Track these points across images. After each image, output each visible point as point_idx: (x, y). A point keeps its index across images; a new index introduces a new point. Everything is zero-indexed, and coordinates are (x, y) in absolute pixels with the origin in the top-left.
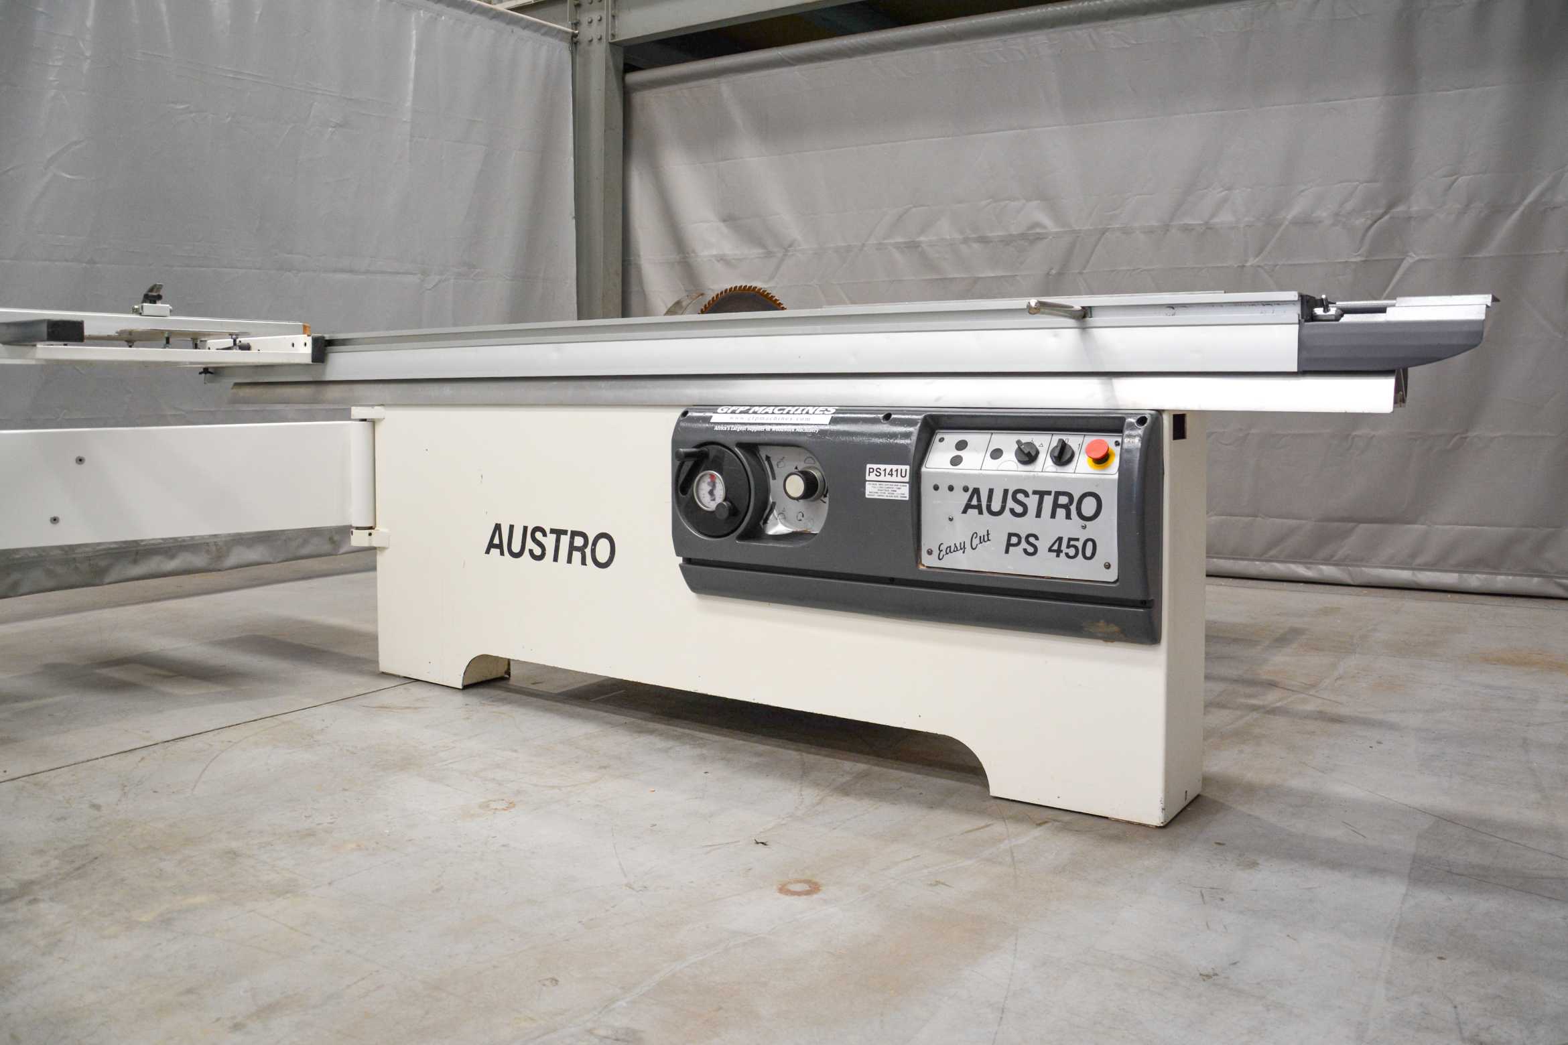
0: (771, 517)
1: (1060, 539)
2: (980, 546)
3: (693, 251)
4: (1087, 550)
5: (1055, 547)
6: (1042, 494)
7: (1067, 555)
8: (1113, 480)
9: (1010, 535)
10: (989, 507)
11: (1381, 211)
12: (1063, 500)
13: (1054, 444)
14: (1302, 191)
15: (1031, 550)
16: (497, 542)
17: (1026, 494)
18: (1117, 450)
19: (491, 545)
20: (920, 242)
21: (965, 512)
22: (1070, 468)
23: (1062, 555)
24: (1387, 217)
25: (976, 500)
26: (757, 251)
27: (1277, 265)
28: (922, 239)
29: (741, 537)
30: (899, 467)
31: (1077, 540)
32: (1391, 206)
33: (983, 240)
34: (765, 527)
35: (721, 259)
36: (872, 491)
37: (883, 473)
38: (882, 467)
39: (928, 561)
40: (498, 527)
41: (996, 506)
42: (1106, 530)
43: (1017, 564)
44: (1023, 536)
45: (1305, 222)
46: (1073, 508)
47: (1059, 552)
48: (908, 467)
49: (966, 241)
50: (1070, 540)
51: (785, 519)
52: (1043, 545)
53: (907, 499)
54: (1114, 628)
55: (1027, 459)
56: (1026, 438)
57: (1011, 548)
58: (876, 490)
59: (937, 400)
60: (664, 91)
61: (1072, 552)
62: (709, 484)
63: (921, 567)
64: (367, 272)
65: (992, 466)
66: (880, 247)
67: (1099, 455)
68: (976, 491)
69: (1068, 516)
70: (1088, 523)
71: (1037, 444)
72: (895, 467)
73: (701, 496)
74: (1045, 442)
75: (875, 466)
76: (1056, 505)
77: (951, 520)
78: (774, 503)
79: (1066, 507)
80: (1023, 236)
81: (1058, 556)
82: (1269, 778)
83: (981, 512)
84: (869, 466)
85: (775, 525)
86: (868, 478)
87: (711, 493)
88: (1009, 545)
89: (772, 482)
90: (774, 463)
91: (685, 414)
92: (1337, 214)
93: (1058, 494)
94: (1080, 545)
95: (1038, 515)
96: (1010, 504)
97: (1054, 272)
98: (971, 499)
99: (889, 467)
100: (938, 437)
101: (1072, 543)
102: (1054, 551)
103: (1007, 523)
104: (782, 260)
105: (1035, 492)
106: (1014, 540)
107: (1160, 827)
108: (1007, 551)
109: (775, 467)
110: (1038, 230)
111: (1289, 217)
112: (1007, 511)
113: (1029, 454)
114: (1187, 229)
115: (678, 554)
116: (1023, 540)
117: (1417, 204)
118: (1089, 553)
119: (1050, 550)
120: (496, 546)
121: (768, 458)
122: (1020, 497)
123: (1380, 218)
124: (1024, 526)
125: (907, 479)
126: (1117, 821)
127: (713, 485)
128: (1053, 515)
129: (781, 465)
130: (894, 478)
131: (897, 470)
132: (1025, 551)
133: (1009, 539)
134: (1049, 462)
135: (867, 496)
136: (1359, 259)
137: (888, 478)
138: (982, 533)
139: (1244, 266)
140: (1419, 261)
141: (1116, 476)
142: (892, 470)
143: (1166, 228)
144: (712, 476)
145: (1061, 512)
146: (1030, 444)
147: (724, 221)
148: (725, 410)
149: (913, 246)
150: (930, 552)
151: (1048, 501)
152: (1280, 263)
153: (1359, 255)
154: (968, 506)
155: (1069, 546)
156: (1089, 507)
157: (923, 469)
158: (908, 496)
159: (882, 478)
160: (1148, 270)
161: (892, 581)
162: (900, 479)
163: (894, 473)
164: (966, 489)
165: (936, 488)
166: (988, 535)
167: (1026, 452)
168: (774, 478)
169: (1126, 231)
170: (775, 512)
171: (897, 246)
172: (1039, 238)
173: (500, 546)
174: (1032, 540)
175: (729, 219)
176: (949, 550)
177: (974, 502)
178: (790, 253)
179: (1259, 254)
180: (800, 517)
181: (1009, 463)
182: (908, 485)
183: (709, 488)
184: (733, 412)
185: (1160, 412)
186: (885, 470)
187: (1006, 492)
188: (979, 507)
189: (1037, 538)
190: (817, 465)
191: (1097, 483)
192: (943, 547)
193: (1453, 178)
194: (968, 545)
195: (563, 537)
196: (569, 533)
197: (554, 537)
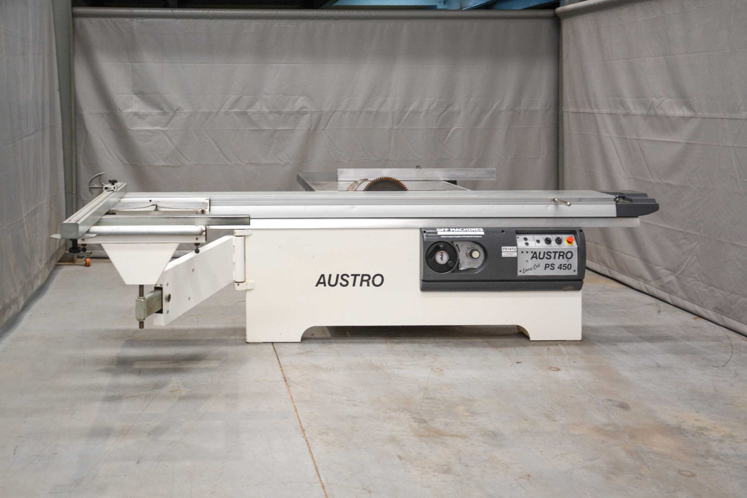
0: (460, 264)
1: (561, 265)
2: (537, 268)
3: (119, 110)
4: (568, 267)
6: (555, 252)
7: (563, 269)
9: (546, 264)
10: (539, 257)
11: (443, 110)
12: (562, 254)
13: (555, 238)
14: (416, 99)
15: (552, 268)
16: (322, 281)
17: (551, 253)
19: (319, 283)
20: (247, 112)
21: (532, 259)
22: (562, 245)
23: (562, 269)
24: (446, 112)
25: (535, 255)
26: (155, 111)
27: (405, 129)
28: (248, 110)
29: (453, 272)
30: (512, 247)
31: (566, 264)
32: (447, 108)
33: (280, 113)
34: (459, 268)
35: (136, 114)
36: (504, 255)
37: (506, 249)
38: (507, 247)
39: (519, 274)
40: (323, 276)
41: (541, 257)
42: (574, 262)
43: (549, 272)
44: (550, 264)
45: (416, 112)
46: (565, 256)
47: (561, 268)
48: (514, 247)
49: (270, 113)
50: (564, 264)
51: (464, 265)
52: (556, 267)
53: (515, 256)
54: (572, 288)
58: (506, 254)
60: (95, 20)
61: (564, 268)
62: (440, 255)
63: (518, 276)
65: (538, 245)
66: (227, 113)
67: (569, 241)
68: (535, 253)
69: (563, 258)
70: (569, 260)
71: (549, 238)
73: (437, 259)
74: (553, 237)
75: (504, 247)
76: (560, 255)
77: (527, 261)
78: (459, 260)
80: (298, 112)
81: (560, 269)
83: (537, 259)
84: (502, 247)
85: (461, 267)
86: (503, 251)
87: (442, 258)
88: (546, 267)
90: (459, 247)
91: (424, 232)
92: (428, 110)
93: (560, 252)
94: (567, 266)
95: (554, 258)
96: (546, 256)
97: (312, 128)
99: (509, 247)
100: (516, 236)
101: (565, 265)
103: (545, 261)
104: (173, 117)
105: (553, 252)
107: (580, 341)
108: (545, 269)
110: (305, 110)
111: (411, 109)
112: (545, 258)
113: (548, 241)
114: (369, 112)
116: (550, 266)
117: (456, 107)
118: (569, 268)
119: (558, 268)
120: (321, 283)
121: (457, 245)
123: (444, 112)
124: (550, 262)
125: (516, 250)
126: (569, 341)
127: (442, 255)
128: (559, 258)
129: (462, 247)
133: (546, 266)
134: (556, 243)
136: (436, 128)
137: (510, 251)
138: (537, 264)
139: (392, 129)
140: (458, 129)
141: (576, 247)
143: (361, 112)
147: (136, 94)
148: (440, 230)
149: (244, 113)
150: (520, 271)
151: (557, 254)
152: (406, 128)
153: (436, 126)
154: (533, 257)
155: (564, 266)
156: (569, 255)
157: (517, 247)
159: (507, 251)
160: (354, 129)
161: (502, 281)
162: (514, 251)
163: (511, 249)
164: (532, 252)
165: (522, 252)
166: (539, 265)
168: (459, 251)
169: (344, 112)
170: (460, 262)
171: (236, 113)
172: (305, 113)
173: (324, 283)
174: (553, 265)
175: (141, 94)
176: (527, 270)
177: (535, 256)
178: (177, 114)
179: (398, 124)
180: (469, 263)
181: (543, 244)
182: (516, 252)
183: (441, 257)
187: (544, 252)
188: (536, 257)
191: (571, 249)
192: (525, 270)
193: (469, 98)
194: (533, 269)
195: (357, 277)
196: (361, 275)
197: (353, 277)
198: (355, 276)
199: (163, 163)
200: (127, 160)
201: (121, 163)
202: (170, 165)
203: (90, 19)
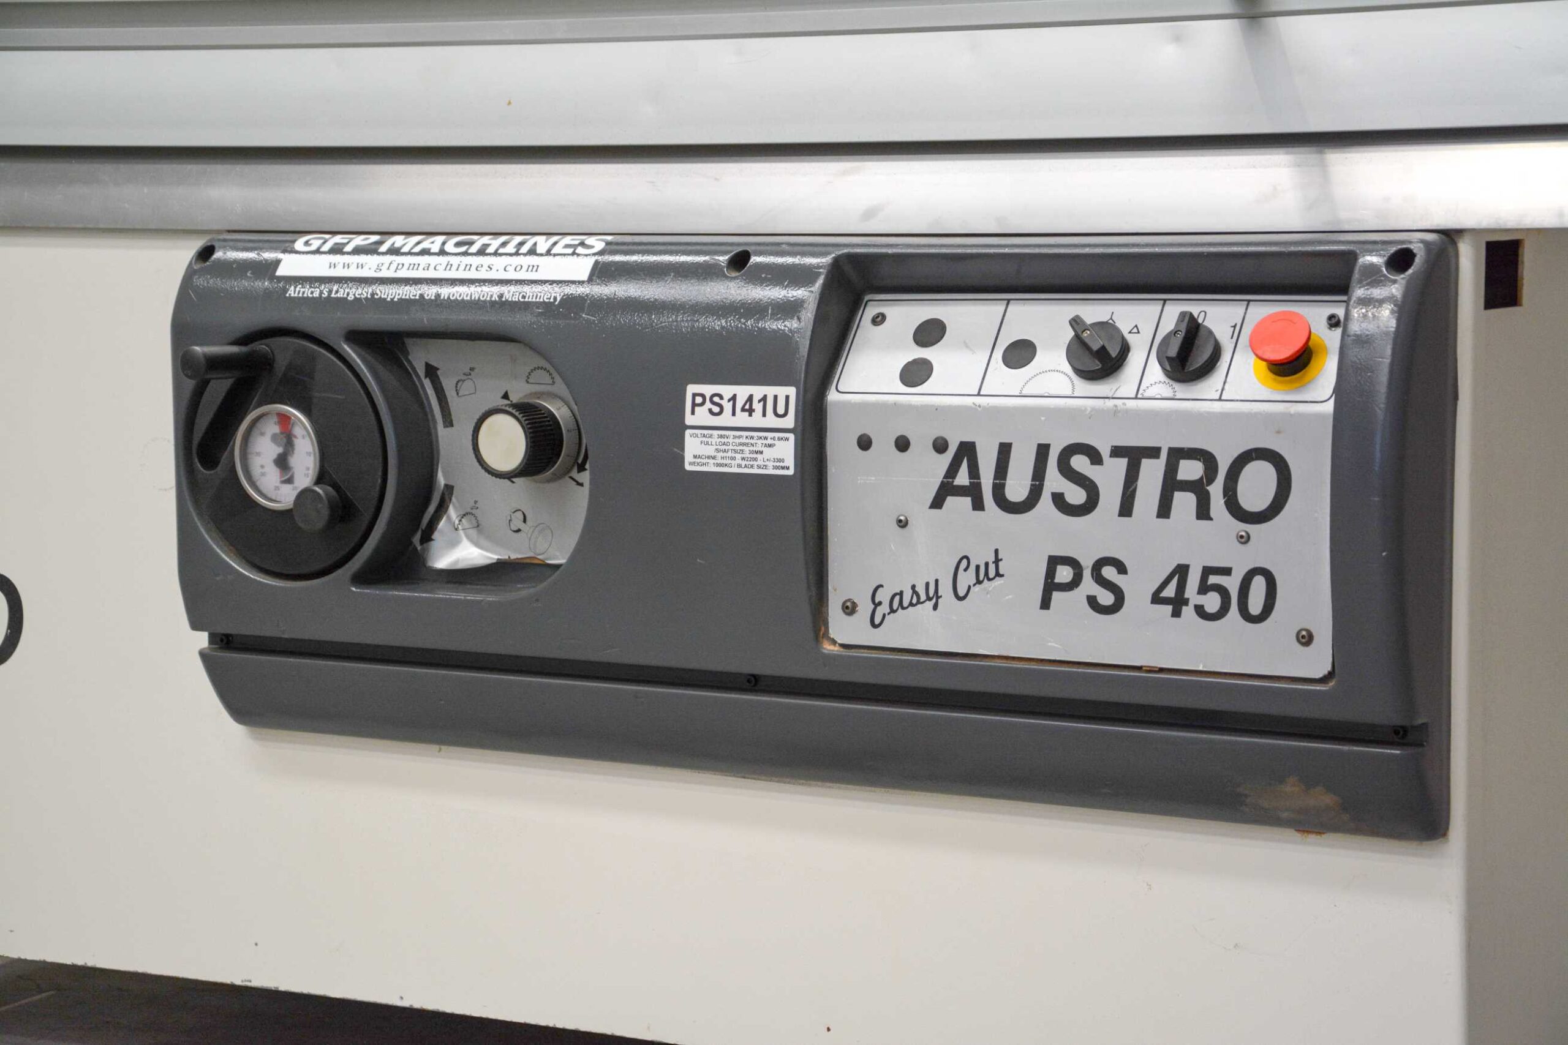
0: (442, 524)
1: (1182, 571)
2: (976, 589)
4: (1253, 597)
5: (1170, 592)
6: (1134, 456)
7: (1200, 611)
8: (1319, 416)
9: (1054, 562)
10: (999, 491)
12: (1189, 470)
13: (1169, 323)
15: (1106, 598)
17: (1095, 457)
18: (1332, 339)
21: (937, 503)
22: (1210, 386)
23: (1188, 611)
25: (966, 473)
29: (362, 578)
30: (770, 391)
31: (1227, 571)
34: (426, 551)
36: (701, 452)
37: (728, 407)
38: (727, 390)
39: (844, 630)
41: (1017, 488)
43: (1071, 636)
44: (1087, 563)
46: (1216, 490)
47: (1178, 603)
48: (791, 391)
50: (1207, 571)
51: (480, 530)
52: (1138, 585)
53: (791, 472)
54: (1323, 799)
55: (1097, 365)
56: (1094, 311)
57: (1056, 596)
58: (710, 451)
59: (870, 214)
61: (1212, 602)
62: (274, 438)
63: (828, 648)
65: (1007, 386)
67: (1284, 353)
68: (967, 450)
69: (1203, 512)
70: (1252, 529)
71: (1124, 327)
72: (758, 391)
73: (255, 469)
74: (1144, 322)
75: (708, 390)
76: (1171, 485)
77: (903, 524)
78: (449, 489)
79: (1199, 488)
81: (1176, 614)
83: (978, 505)
84: (692, 389)
85: (454, 544)
86: (689, 420)
87: (282, 462)
88: (1051, 586)
89: (442, 431)
90: (448, 384)
91: (206, 253)
93: (1177, 455)
94: (1232, 584)
95: (1126, 509)
96: (1054, 481)
98: (952, 470)
99: (743, 392)
100: (871, 311)
101: (1213, 579)
102: (1167, 600)
103: (1046, 530)
105: (1117, 452)
106: (1064, 574)
108: (1045, 604)
109: (450, 393)
112: (1046, 499)
113: (1102, 354)
115: (195, 623)
116: (1087, 574)
118: (1256, 605)
119: (1157, 599)
121: (431, 371)
122: (1080, 463)
124: (1090, 537)
125: (789, 422)
127: (287, 441)
128: (1164, 511)
129: (467, 387)
130: (757, 420)
131: (764, 399)
132: (1092, 601)
133: (1050, 573)
134: (1156, 371)
135: (688, 467)
137: (742, 420)
138: (981, 556)
141: (1329, 407)
142: (750, 399)
144: (285, 420)
145: (1183, 502)
146: (1107, 327)
148: (315, 244)
150: (849, 609)
151: (1152, 472)
154: (946, 490)
155: (1204, 589)
156: (1257, 486)
157: (832, 396)
158: (793, 465)
159: (726, 420)
161: (754, 683)
162: (771, 421)
163: (758, 407)
164: (940, 446)
165: (865, 443)
166: (997, 561)
167: (1095, 347)
168: (449, 422)
170: (452, 512)
174: (1109, 572)
176: (898, 603)
177: (962, 478)
180: (517, 523)
181: (1052, 380)
182: (791, 436)
183: (274, 450)
184: (337, 250)
185: (1450, 236)
186: (734, 398)
187: (1043, 451)
188: (974, 492)
189: (1122, 569)
190: (560, 388)
191: (1279, 423)
192: (883, 596)
194: (946, 590)
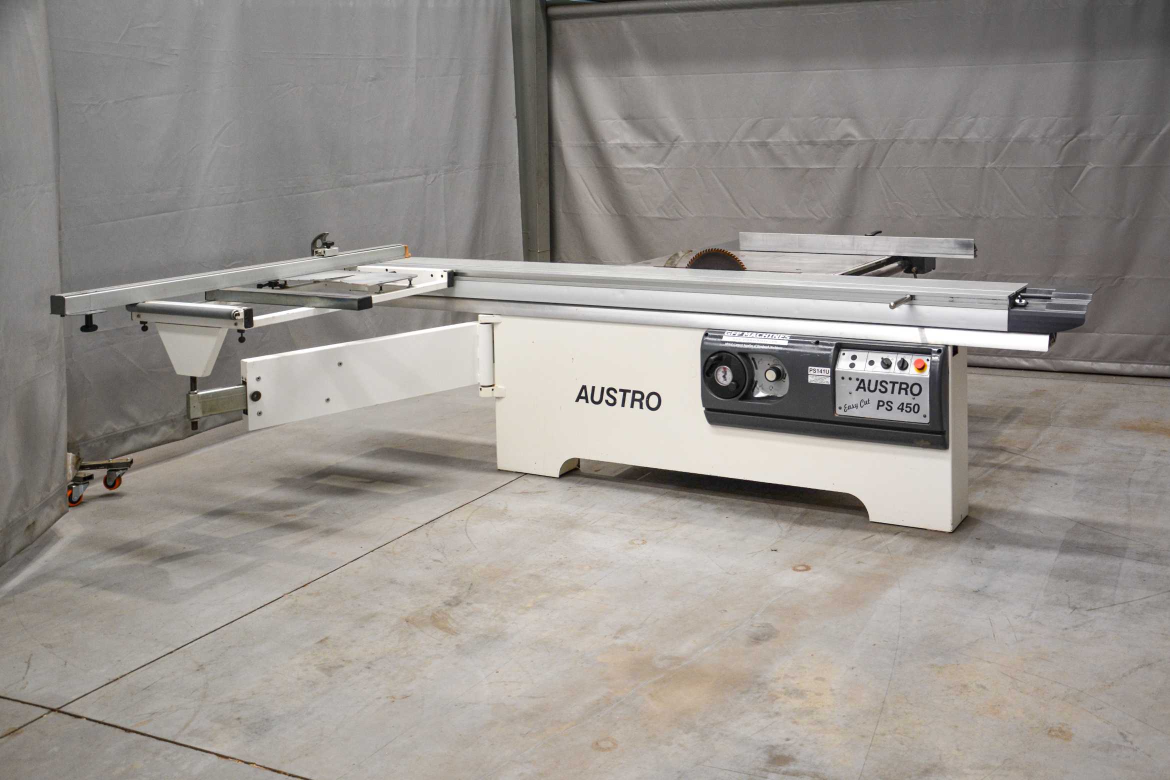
0: (756, 389)
1: (903, 404)
2: (865, 406)
3: (603, 140)
4: (916, 409)
5: (901, 407)
6: (894, 383)
7: (906, 411)
8: (926, 378)
9: (879, 401)
10: (869, 388)
11: (1071, 135)
12: (904, 386)
13: (899, 359)
14: (1023, 121)
15: (889, 408)
16: (583, 395)
17: (887, 383)
18: (928, 364)
19: (579, 397)
20: (769, 142)
21: (857, 390)
22: (907, 371)
23: (904, 411)
24: (1075, 139)
25: (862, 384)
26: (650, 142)
27: (1005, 168)
28: (770, 140)
29: (740, 399)
30: (825, 369)
31: (911, 404)
32: (1077, 133)
33: (812, 143)
34: (753, 394)
35: (624, 147)
36: (811, 379)
37: (817, 371)
38: (817, 368)
39: (839, 412)
40: (584, 387)
41: (872, 388)
42: (924, 401)
43: (882, 415)
44: (885, 402)
45: (1024, 141)
46: (909, 390)
47: (902, 409)
48: (829, 369)
49: (800, 143)
50: (907, 404)
51: (764, 390)
52: (895, 406)
53: (829, 384)
54: (928, 443)
55: (886, 367)
56: (885, 355)
57: (880, 407)
58: (813, 379)
59: (841, 334)
60: (576, 22)
61: (908, 409)
62: (722, 372)
63: (836, 415)
64: (394, 179)
65: (870, 369)
66: (741, 144)
67: (920, 365)
68: (863, 381)
69: (906, 394)
70: (915, 397)
71: (890, 359)
72: (823, 369)
73: (718, 378)
74: (895, 358)
75: (813, 368)
76: (900, 389)
77: (850, 393)
78: (757, 381)
79: (906, 390)
80: (839, 142)
81: (902, 411)
82: (1000, 506)
83: (865, 390)
84: (809, 368)
85: (758, 392)
86: (809, 373)
87: (724, 377)
88: (879, 406)
89: (755, 370)
91: (706, 335)
92: (1044, 137)
93: (901, 383)
94: (912, 406)
95: (892, 392)
96: (879, 387)
97: (860, 167)
98: (860, 384)
99: (820, 369)
100: (842, 352)
101: (908, 405)
102: (900, 409)
103: (877, 396)
104: (669, 150)
105: (891, 382)
106: (881, 404)
107: (951, 533)
108: (878, 409)
109: (757, 363)
110: (849, 139)
111: (1014, 137)
112: (878, 390)
113: (888, 365)
114: (947, 142)
115: (704, 406)
116: (885, 404)
117: (1094, 132)
118: (916, 410)
119: (898, 408)
120: (583, 398)
121: (753, 359)
122: (884, 384)
123: (1071, 140)
124: (886, 397)
125: (829, 374)
126: (931, 530)
127: (725, 373)
128: (899, 393)
129: (760, 362)
130: (823, 374)
131: (824, 370)
132: (886, 408)
133: (879, 403)
134: (897, 368)
135: (809, 382)
136: (1058, 166)
137: (820, 374)
138: (866, 400)
139: (984, 168)
140: (1095, 168)
141: (928, 376)
143: (935, 141)
144: (725, 369)
145: (903, 392)
146: (887, 360)
147: (625, 119)
148: (729, 334)
149: (764, 144)
150: (840, 408)
151: (897, 386)
152: (1008, 166)
153: (1057, 163)
154: (859, 388)
155: (907, 407)
156: (916, 389)
157: (836, 369)
158: (830, 382)
159: (816, 374)
160: (922, 168)
161: (821, 421)
162: (825, 374)
163: (823, 372)
164: (858, 379)
165: (843, 378)
166: (869, 401)
167: (886, 364)
168: (757, 369)
169: (908, 142)
170: (758, 386)
171: (752, 144)
172: (850, 143)
173: (586, 398)
174: (889, 404)
175: (630, 118)
176: (849, 408)
177: (862, 386)
178: (675, 146)
179: (994, 160)
180: (771, 388)
181: (878, 368)
182: (830, 378)
184: (734, 336)
185: (947, 346)
186: (818, 370)
187: (877, 381)
188: (864, 388)
189: (892, 403)
190: (780, 363)
191: (920, 379)
192: (847, 406)
193: (1117, 116)
194: (859, 405)
195: (627, 394)
196: (632, 392)
197: (622, 393)
198: (625, 392)
199: (657, 215)
200: (616, 211)
201: (607, 212)
202: (667, 217)
203: (571, 21)
